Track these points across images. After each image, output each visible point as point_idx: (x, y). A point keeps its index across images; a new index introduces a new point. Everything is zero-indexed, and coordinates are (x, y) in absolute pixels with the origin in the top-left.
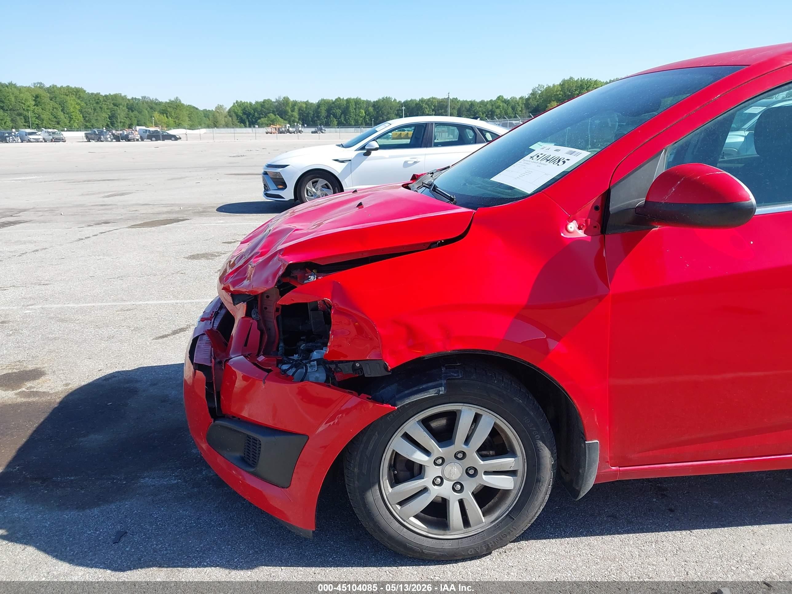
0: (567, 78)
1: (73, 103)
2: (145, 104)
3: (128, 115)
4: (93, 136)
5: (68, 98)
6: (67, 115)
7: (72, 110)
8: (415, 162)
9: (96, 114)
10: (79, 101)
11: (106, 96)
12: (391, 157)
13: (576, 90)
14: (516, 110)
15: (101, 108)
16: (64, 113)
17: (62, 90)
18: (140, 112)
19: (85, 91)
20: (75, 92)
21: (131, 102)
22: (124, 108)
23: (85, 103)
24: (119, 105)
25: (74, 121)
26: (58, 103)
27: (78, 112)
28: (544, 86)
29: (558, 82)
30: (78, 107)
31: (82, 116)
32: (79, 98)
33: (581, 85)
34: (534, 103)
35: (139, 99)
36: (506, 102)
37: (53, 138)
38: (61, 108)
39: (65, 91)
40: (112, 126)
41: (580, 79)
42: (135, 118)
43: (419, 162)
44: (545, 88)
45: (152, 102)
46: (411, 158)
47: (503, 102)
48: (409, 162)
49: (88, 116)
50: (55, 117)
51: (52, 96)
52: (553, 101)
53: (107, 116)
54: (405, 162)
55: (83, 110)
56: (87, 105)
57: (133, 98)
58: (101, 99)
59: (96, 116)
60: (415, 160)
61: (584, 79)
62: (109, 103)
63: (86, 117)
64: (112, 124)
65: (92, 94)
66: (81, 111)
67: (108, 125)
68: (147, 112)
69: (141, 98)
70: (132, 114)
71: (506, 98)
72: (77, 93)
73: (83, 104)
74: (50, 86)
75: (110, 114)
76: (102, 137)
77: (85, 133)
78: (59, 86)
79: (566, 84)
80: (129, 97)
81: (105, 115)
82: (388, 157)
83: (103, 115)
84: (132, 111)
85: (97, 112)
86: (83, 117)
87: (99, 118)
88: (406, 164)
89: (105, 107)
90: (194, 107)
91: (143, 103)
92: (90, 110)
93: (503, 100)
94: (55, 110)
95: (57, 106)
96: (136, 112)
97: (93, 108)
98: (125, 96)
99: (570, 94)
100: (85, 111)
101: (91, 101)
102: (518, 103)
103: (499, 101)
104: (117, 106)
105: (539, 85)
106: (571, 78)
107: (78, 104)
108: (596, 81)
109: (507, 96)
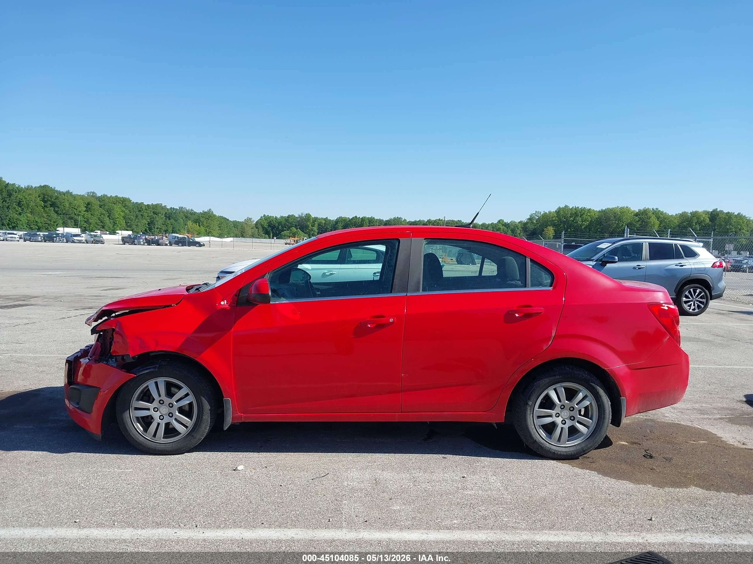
0: (562, 206)
1: (119, 210)
2: (181, 213)
3: (165, 222)
4: (128, 240)
5: (115, 206)
6: (112, 221)
7: (117, 216)
9: (137, 220)
10: (124, 209)
11: (148, 205)
12: (312, 269)
13: (571, 217)
14: (516, 233)
15: (142, 215)
16: (110, 219)
17: (111, 199)
18: (176, 221)
19: (130, 201)
20: (122, 201)
21: (170, 211)
22: (162, 216)
23: (129, 211)
24: (158, 213)
25: (118, 226)
26: (106, 210)
27: (122, 218)
28: (541, 213)
29: (554, 209)
30: (122, 214)
31: (124, 221)
32: (124, 207)
33: (575, 213)
34: (531, 227)
35: (177, 209)
36: (506, 225)
37: (94, 240)
38: (108, 215)
39: (114, 200)
40: (150, 231)
41: (574, 207)
42: (170, 225)
43: (334, 274)
44: (542, 214)
45: (188, 211)
46: (328, 271)
47: (503, 225)
49: (130, 221)
50: (102, 222)
51: (101, 204)
52: (549, 226)
53: (147, 223)
54: (323, 273)
55: (127, 217)
56: (130, 212)
57: (171, 208)
58: (144, 208)
59: (137, 222)
61: (578, 207)
62: (149, 212)
63: (128, 222)
64: (150, 229)
65: (137, 203)
66: (124, 217)
67: (146, 230)
68: (182, 220)
69: (178, 208)
70: (169, 222)
71: (506, 222)
72: (124, 202)
73: (127, 211)
74: (102, 196)
75: (149, 221)
76: (136, 240)
77: (122, 237)
78: (109, 196)
79: (562, 212)
80: (169, 207)
81: (145, 221)
83: (143, 222)
84: (169, 219)
85: (138, 219)
86: (126, 222)
87: (139, 224)
89: (146, 214)
90: (226, 218)
91: (180, 213)
92: (132, 217)
93: (503, 223)
94: (102, 215)
95: (104, 212)
96: (172, 220)
97: (135, 215)
98: (165, 206)
99: (565, 220)
100: (128, 218)
101: (134, 210)
102: (517, 227)
103: (500, 225)
104: (157, 215)
105: (536, 211)
106: (566, 206)
107: (123, 211)
108: (590, 209)
109: (507, 220)
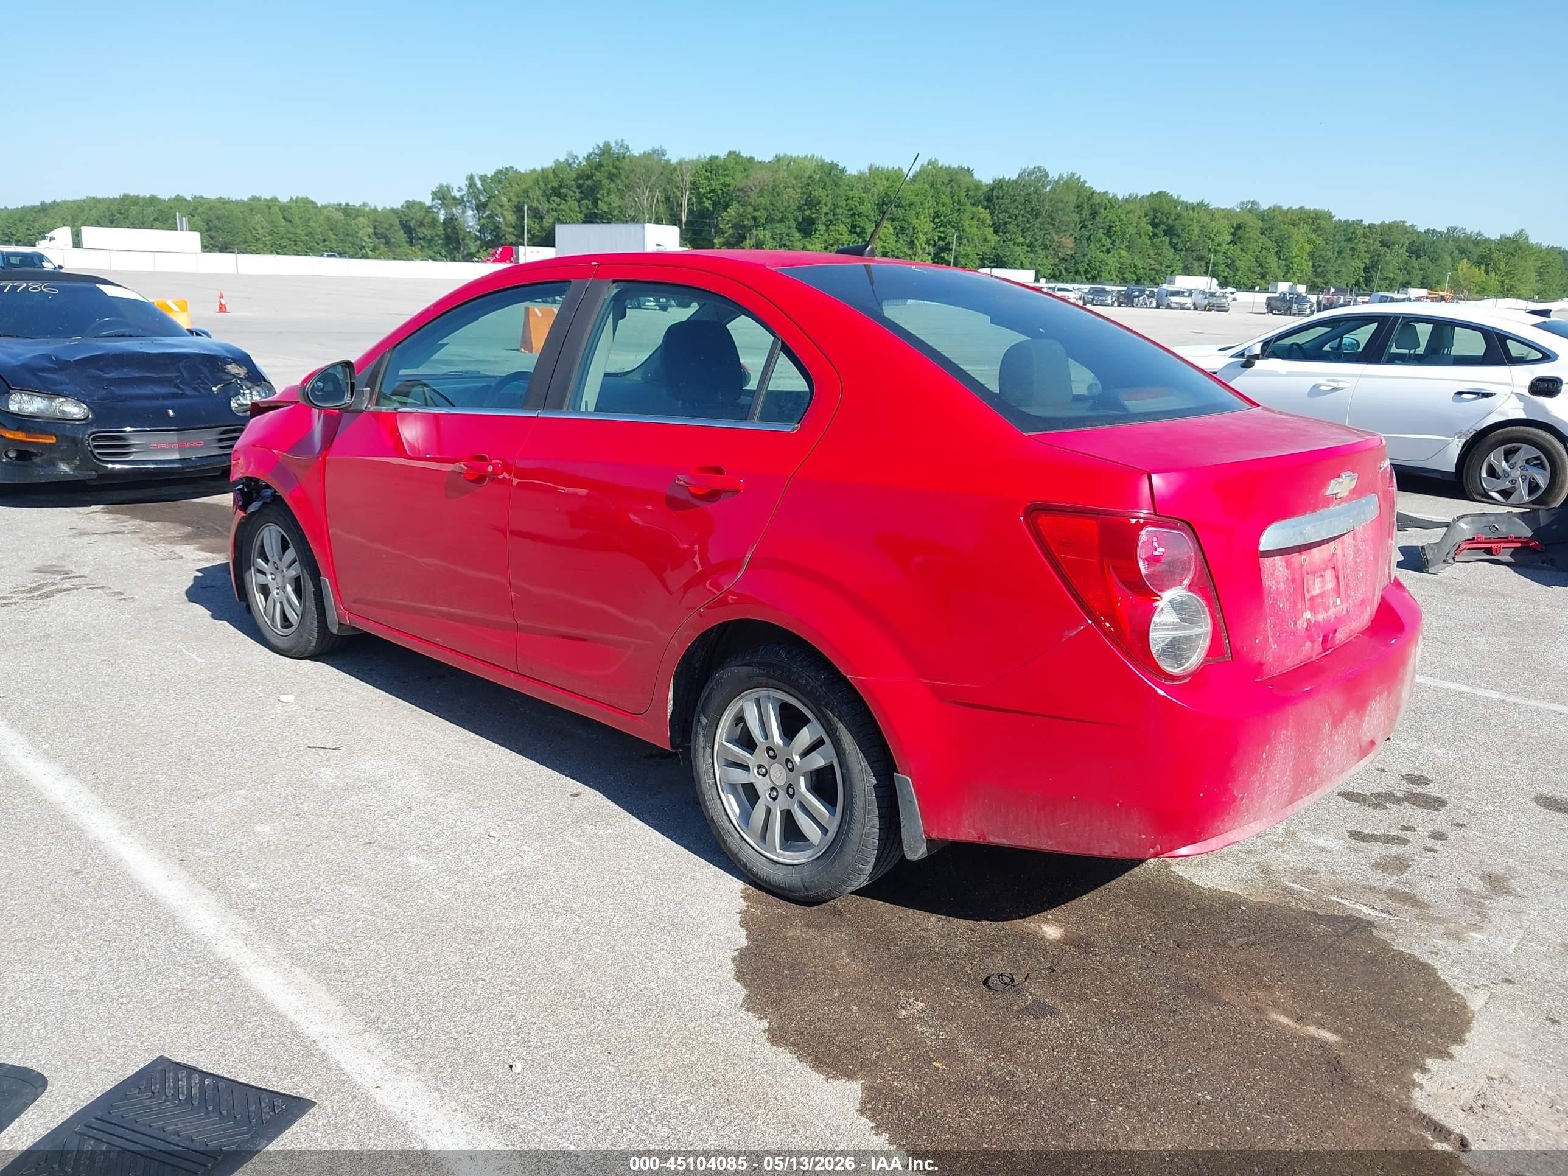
1: (1301, 239)
2: (1450, 242)
3: (1406, 264)
4: (1279, 304)
5: (1295, 230)
6: (1284, 262)
7: (1295, 252)
8: (1335, 389)
9: (1339, 261)
10: (1314, 236)
11: (1371, 227)
12: (1289, 374)
15: (1353, 249)
16: (1279, 258)
17: (1289, 216)
18: (1433, 260)
19: (1331, 217)
20: (1312, 218)
21: (1422, 238)
22: (1401, 251)
23: (1325, 240)
24: (1393, 244)
25: (1294, 273)
26: (1273, 239)
27: (1306, 256)
30: (1308, 247)
31: (1310, 263)
32: (1315, 231)
35: (1441, 234)
37: (1209, 303)
38: (1276, 249)
39: (1294, 217)
40: (1366, 285)
42: (1418, 272)
43: (1342, 389)
45: (1468, 238)
46: (1329, 381)
48: (1322, 388)
49: (1323, 264)
50: (1261, 266)
51: (1266, 226)
53: (1362, 266)
54: (1314, 386)
55: (1318, 253)
56: (1327, 244)
57: (1428, 230)
58: (1360, 232)
59: (1339, 266)
60: (1335, 385)
62: (1372, 241)
63: (1319, 266)
64: (1368, 281)
65: (1346, 222)
66: (1311, 255)
67: (1357, 284)
68: (1449, 259)
69: (1446, 231)
70: (1415, 263)
72: (1315, 220)
73: (1320, 242)
74: (1269, 208)
75: (1367, 261)
76: (1295, 306)
77: (1268, 298)
78: (1285, 208)
80: (1421, 229)
81: (1358, 264)
82: (1285, 373)
83: (1353, 264)
84: (1419, 257)
85: (1344, 258)
86: (1313, 266)
87: (1343, 269)
88: (1315, 391)
89: (1362, 247)
91: (1447, 242)
92: (1330, 254)
94: (1264, 251)
95: (1269, 244)
96: (1424, 260)
97: (1337, 249)
98: (1412, 226)
100: (1320, 256)
101: (1337, 237)
104: (1388, 247)
107: (1310, 241)
